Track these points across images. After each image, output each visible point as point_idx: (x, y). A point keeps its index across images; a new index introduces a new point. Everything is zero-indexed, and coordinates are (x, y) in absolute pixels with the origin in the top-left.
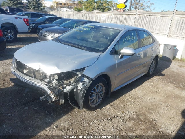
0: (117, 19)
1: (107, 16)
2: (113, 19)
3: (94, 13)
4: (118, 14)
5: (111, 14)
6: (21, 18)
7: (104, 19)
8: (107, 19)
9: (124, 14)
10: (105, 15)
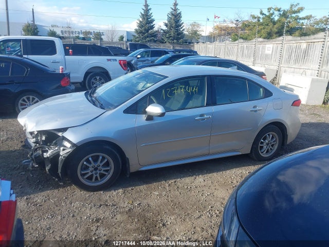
0: (291, 52)
1: (275, 48)
2: (284, 53)
3: (254, 43)
4: (294, 42)
5: (281, 42)
6: (116, 60)
7: (270, 52)
8: (274, 53)
9: (304, 41)
10: (271, 46)
